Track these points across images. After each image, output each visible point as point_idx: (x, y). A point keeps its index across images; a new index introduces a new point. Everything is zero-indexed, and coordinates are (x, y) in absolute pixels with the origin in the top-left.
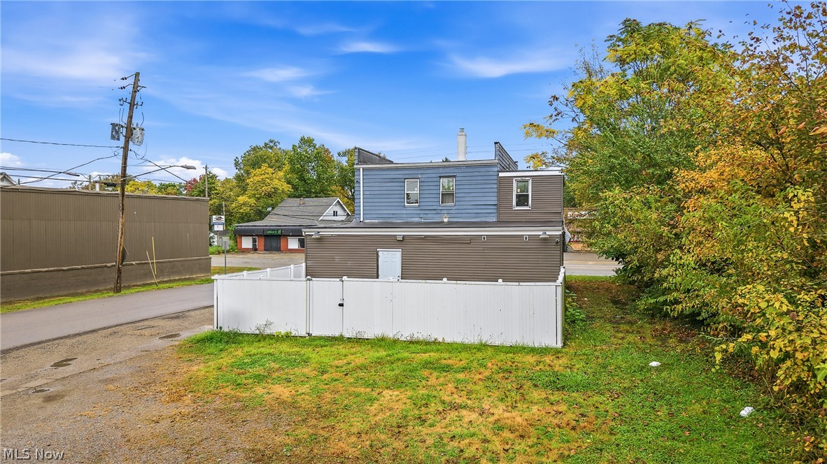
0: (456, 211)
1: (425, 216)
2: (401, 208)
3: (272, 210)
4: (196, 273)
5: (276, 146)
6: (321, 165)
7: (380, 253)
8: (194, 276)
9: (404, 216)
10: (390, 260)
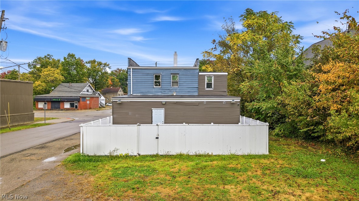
0: (179, 90)
1: (164, 92)
2: (152, 88)
3: (54, 89)
4: (27, 121)
5: (51, 57)
6: (79, 68)
7: (153, 111)
8: (26, 123)
9: (154, 92)
10: (158, 114)
